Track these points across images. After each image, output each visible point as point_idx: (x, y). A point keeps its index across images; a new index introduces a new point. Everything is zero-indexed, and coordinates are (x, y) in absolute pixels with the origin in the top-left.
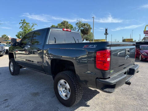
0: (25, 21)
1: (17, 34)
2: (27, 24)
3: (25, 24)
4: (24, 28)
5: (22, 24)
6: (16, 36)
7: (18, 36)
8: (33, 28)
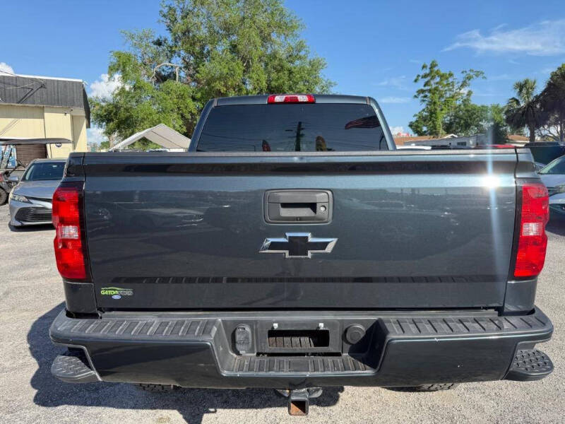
0: (436, 69)
1: (414, 119)
2: (442, 76)
3: (438, 79)
4: (429, 95)
5: (426, 80)
6: (411, 126)
7: (417, 127)
8: (464, 91)
